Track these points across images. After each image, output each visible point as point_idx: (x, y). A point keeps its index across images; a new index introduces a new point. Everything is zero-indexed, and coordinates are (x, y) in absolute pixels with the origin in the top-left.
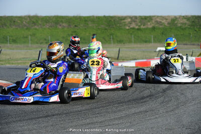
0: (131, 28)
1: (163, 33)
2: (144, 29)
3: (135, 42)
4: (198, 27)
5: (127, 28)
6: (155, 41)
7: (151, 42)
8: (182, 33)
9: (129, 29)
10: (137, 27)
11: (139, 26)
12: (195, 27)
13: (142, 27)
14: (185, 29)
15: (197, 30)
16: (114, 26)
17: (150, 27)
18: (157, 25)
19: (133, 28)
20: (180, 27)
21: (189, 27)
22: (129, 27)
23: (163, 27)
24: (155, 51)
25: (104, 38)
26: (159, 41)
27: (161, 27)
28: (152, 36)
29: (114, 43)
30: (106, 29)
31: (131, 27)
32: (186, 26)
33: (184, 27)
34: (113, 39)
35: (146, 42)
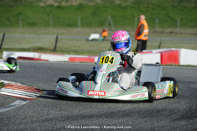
0: (48, 6)
1: (94, 14)
2: (67, 7)
3: (54, 26)
4: (145, 5)
5: (42, 5)
6: (83, 26)
7: (78, 26)
8: (122, 14)
9: (44, 7)
10: (56, 4)
11: (59, 2)
12: (141, 6)
13: (64, 4)
14: (126, 8)
15: (144, 10)
16: (24, 2)
17: (75, 3)
18: (85, 2)
19: (51, 6)
20: (119, 5)
21: (132, 5)
22: (45, 3)
23: (94, 4)
24: (88, 40)
25: (8, 19)
26: (88, 25)
27: (91, 4)
28: (79, 18)
29: (23, 26)
30: (11, 6)
31: (48, 3)
32: (128, 4)
33: (124, 4)
34: (22, 20)
35: (70, 25)
